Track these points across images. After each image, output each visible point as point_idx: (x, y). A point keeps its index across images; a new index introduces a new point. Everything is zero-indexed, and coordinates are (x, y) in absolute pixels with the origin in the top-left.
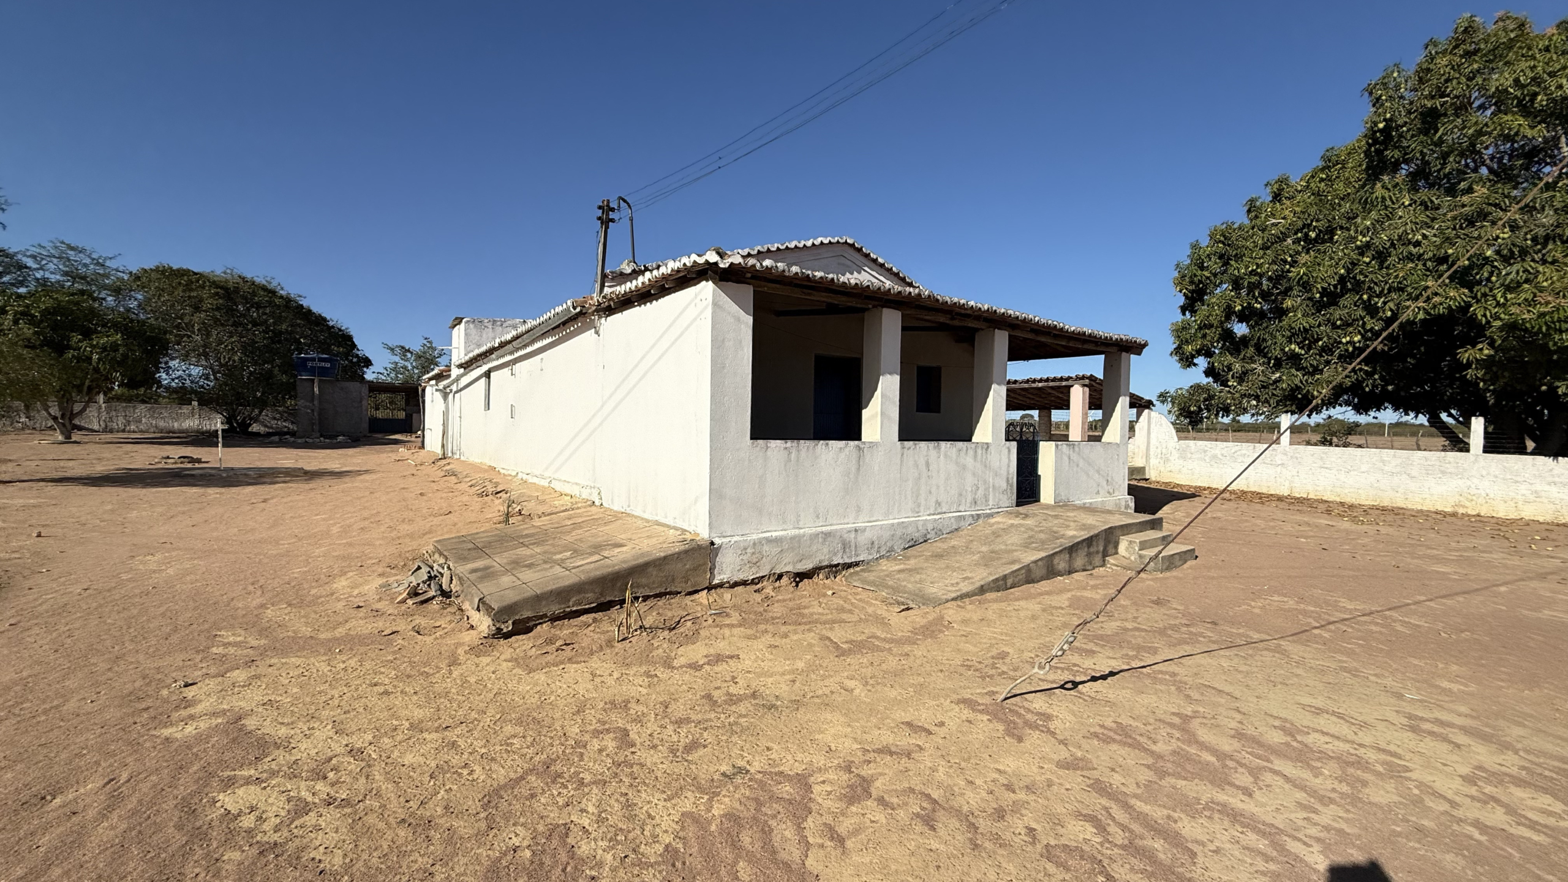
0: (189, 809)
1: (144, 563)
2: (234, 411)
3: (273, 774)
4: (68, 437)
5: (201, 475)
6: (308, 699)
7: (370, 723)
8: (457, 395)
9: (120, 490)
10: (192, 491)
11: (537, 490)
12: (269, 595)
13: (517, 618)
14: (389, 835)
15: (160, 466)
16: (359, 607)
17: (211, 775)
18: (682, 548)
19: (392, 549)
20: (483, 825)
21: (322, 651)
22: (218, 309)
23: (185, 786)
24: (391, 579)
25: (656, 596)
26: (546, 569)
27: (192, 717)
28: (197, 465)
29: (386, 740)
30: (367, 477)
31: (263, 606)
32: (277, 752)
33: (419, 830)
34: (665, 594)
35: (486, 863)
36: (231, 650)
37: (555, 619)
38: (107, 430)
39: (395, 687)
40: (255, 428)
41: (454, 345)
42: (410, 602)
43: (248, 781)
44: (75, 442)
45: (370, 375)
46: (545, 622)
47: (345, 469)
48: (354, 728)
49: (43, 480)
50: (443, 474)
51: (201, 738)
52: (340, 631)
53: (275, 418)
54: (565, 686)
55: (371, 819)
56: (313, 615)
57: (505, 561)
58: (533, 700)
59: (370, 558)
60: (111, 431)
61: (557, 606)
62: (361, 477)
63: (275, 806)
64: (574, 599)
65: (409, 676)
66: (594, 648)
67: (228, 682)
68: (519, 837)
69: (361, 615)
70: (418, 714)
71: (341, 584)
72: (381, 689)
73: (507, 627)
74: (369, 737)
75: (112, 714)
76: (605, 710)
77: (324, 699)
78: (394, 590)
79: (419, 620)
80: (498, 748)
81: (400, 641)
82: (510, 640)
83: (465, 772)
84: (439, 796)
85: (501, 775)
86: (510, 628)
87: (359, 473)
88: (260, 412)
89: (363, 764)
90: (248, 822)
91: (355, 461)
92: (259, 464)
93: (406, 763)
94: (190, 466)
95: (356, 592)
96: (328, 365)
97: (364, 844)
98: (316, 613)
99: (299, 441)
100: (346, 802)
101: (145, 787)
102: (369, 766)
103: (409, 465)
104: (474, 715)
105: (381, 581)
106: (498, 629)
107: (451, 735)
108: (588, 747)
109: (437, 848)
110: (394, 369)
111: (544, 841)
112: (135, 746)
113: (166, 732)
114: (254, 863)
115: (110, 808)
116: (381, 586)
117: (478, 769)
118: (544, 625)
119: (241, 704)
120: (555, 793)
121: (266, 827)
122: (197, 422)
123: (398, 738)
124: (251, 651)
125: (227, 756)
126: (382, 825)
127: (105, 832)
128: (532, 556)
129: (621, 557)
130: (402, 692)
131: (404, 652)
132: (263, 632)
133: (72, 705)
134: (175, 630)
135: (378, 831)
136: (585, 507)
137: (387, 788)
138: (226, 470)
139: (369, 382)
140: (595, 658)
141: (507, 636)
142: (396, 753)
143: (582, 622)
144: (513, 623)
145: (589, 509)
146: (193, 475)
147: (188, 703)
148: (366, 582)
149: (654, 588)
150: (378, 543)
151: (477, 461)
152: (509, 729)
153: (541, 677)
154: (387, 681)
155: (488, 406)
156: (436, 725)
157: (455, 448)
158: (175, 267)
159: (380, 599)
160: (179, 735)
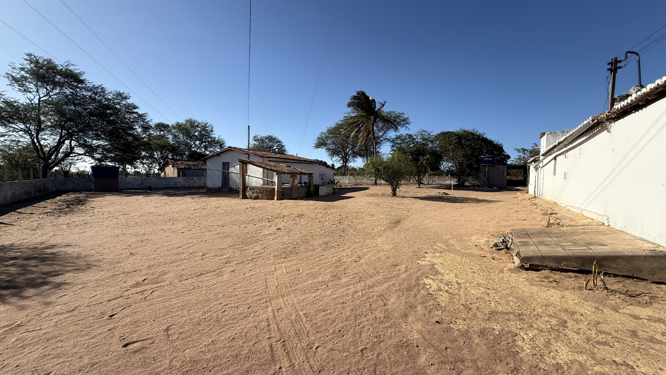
0: (418, 279)
1: (426, 221)
2: (460, 178)
3: (437, 279)
4: (419, 186)
5: (447, 199)
6: (452, 266)
7: (465, 278)
8: (542, 169)
9: (427, 201)
10: (443, 203)
11: (573, 215)
12: (452, 236)
13: (532, 263)
14: (458, 306)
15: (438, 195)
16: (476, 246)
17: (424, 274)
18: (650, 254)
19: (495, 230)
20: (486, 318)
21: (460, 255)
22: (456, 143)
23: (419, 274)
24: (490, 240)
25: (624, 276)
26: (553, 248)
27: (424, 260)
28: (447, 196)
29: (468, 284)
30: (499, 203)
31: (450, 239)
32: (439, 275)
33: (467, 309)
34: (633, 278)
35: (482, 327)
36: (438, 248)
37: (552, 269)
38: (428, 184)
39: (477, 272)
40: (466, 184)
41: (541, 146)
42: (494, 248)
43: (431, 279)
44: (421, 188)
45: (509, 162)
46: (547, 269)
47: (492, 200)
48: (460, 277)
49: (412, 197)
50: (531, 204)
51: (425, 266)
52: (468, 251)
53: (472, 180)
54: (545, 295)
55: (455, 300)
56: (462, 245)
57: (536, 241)
58: (527, 294)
59: (486, 231)
60: (429, 185)
61: (554, 264)
62: (497, 203)
63: (435, 287)
64: (564, 263)
65: (483, 270)
66: (570, 287)
67: (434, 255)
68: (497, 327)
69: (477, 248)
70: (481, 281)
71: (474, 237)
72: (473, 271)
73: (527, 266)
74: (464, 281)
75: (410, 254)
76: (560, 311)
77: (456, 267)
78: (490, 243)
79: (495, 255)
80: (503, 302)
81: (485, 260)
82: (528, 271)
83: (488, 303)
84: (477, 305)
85: (500, 309)
86: (528, 267)
87: (496, 201)
88: (468, 178)
89: (459, 287)
90: (428, 287)
91: (497, 197)
92: (464, 196)
93: (471, 292)
94: (445, 195)
95: (478, 241)
96: (491, 159)
97: (451, 304)
98: (463, 244)
99: (480, 188)
100: (451, 293)
101: (411, 271)
102: (460, 288)
103: (519, 199)
104: (500, 289)
105: (488, 239)
106: (522, 265)
107: (488, 291)
108: (542, 318)
109: (470, 315)
110: (519, 159)
111: (505, 332)
112: (412, 262)
113: (419, 262)
114: (426, 295)
115: (405, 272)
116: (486, 241)
117: (493, 304)
118: (546, 271)
119: (435, 261)
120: (518, 323)
121: (431, 289)
122: (450, 181)
123: (472, 285)
124: (442, 249)
125: (429, 271)
126: (457, 303)
127: (403, 276)
128: (550, 241)
129: (600, 250)
130: (479, 274)
131: (485, 263)
132: (447, 246)
133: (404, 250)
134: (427, 239)
135: (456, 304)
136: (596, 225)
137: (463, 295)
138: (454, 197)
139: (508, 165)
140: (568, 291)
141: (527, 269)
142: (469, 288)
143: (568, 275)
144: (530, 265)
145: (599, 226)
146: (444, 198)
147: (424, 257)
148: (482, 239)
149: (623, 272)
150: (491, 227)
151: (550, 199)
152: (511, 298)
153: (536, 289)
154: (476, 269)
155: (555, 174)
156: (485, 287)
157: (541, 193)
158: (445, 131)
159: (484, 245)
160: (421, 263)
